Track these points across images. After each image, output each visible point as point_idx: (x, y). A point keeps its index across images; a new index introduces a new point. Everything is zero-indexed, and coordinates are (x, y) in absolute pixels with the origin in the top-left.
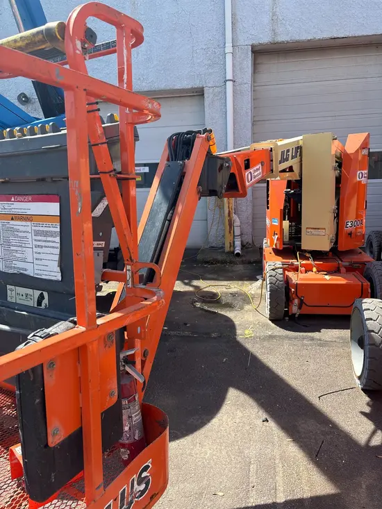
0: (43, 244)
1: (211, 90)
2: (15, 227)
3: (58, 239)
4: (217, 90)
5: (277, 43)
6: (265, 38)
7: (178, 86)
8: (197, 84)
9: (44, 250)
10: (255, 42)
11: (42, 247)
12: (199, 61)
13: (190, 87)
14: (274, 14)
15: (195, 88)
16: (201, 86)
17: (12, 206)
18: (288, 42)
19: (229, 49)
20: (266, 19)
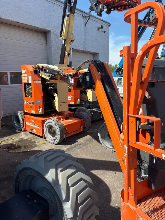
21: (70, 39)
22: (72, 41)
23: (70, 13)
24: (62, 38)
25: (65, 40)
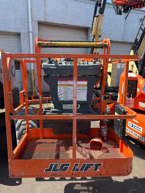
0: (81, 92)
1: (24, 34)
2: (69, 88)
3: (86, 90)
4: (26, 35)
5: (46, 22)
6: (43, 20)
7: (10, 31)
8: (18, 31)
9: (81, 94)
10: (39, 20)
11: (80, 93)
12: (18, 22)
13: (15, 32)
14: (45, 12)
15: (17, 33)
16: (19, 32)
17: (69, 82)
18: (50, 22)
19: (30, 20)
20: (43, 13)
21: (98, 35)
22: (100, 36)
23: (100, 14)
24: (91, 34)
25: (94, 36)
